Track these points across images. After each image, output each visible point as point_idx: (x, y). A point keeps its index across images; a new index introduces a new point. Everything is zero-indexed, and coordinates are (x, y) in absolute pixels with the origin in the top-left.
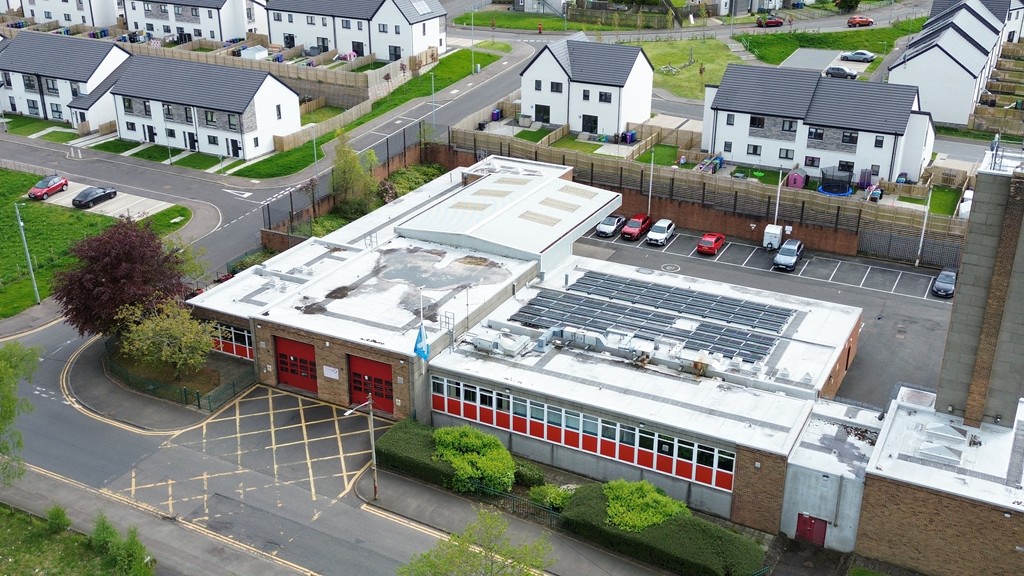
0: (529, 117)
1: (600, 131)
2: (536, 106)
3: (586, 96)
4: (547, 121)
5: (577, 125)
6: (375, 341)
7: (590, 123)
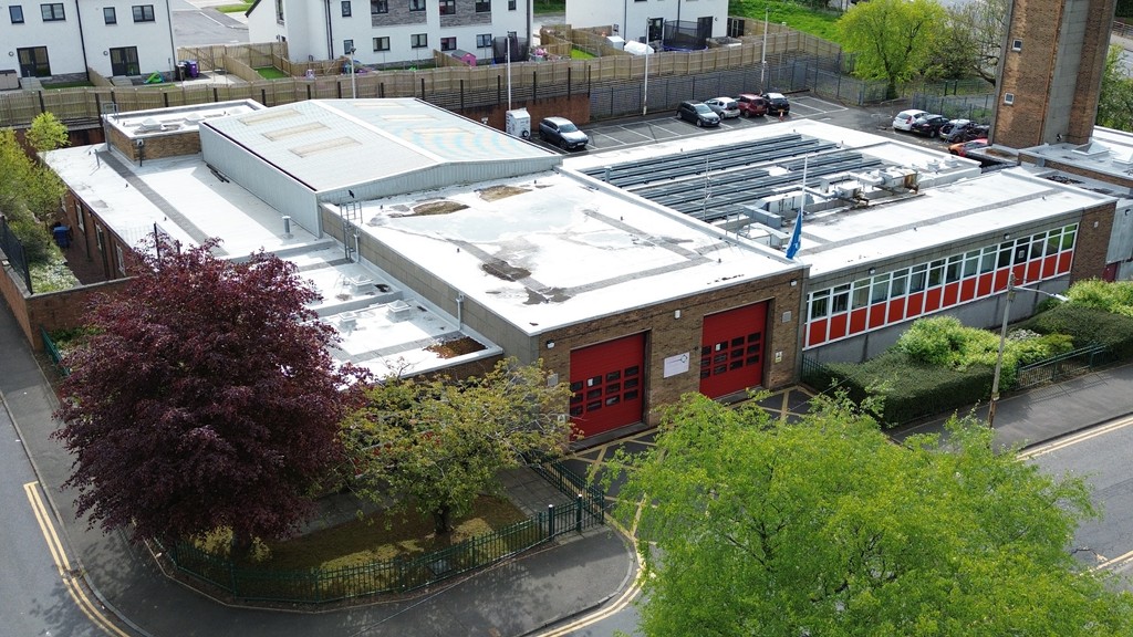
0: (14, 71)
1: (144, 70)
2: (18, 50)
3: (111, 20)
4: (48, 74)
5: (103, 67)
6: (724, 279)
7: (125, 61)
